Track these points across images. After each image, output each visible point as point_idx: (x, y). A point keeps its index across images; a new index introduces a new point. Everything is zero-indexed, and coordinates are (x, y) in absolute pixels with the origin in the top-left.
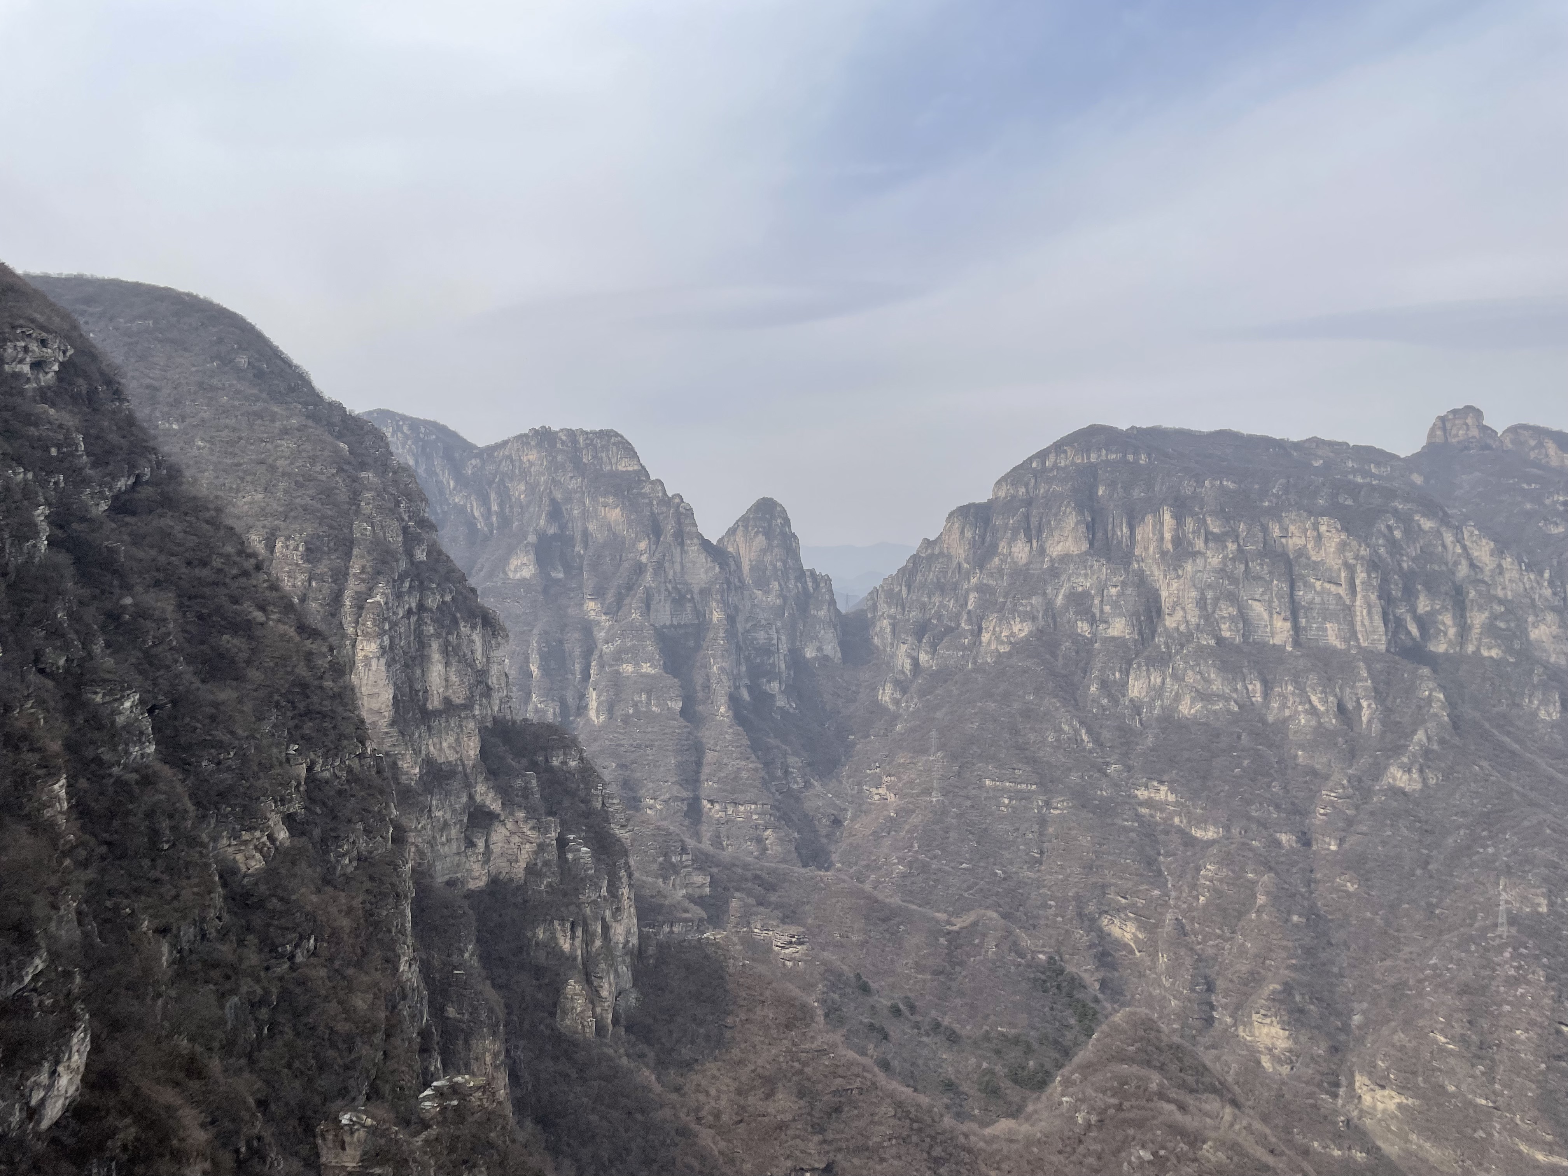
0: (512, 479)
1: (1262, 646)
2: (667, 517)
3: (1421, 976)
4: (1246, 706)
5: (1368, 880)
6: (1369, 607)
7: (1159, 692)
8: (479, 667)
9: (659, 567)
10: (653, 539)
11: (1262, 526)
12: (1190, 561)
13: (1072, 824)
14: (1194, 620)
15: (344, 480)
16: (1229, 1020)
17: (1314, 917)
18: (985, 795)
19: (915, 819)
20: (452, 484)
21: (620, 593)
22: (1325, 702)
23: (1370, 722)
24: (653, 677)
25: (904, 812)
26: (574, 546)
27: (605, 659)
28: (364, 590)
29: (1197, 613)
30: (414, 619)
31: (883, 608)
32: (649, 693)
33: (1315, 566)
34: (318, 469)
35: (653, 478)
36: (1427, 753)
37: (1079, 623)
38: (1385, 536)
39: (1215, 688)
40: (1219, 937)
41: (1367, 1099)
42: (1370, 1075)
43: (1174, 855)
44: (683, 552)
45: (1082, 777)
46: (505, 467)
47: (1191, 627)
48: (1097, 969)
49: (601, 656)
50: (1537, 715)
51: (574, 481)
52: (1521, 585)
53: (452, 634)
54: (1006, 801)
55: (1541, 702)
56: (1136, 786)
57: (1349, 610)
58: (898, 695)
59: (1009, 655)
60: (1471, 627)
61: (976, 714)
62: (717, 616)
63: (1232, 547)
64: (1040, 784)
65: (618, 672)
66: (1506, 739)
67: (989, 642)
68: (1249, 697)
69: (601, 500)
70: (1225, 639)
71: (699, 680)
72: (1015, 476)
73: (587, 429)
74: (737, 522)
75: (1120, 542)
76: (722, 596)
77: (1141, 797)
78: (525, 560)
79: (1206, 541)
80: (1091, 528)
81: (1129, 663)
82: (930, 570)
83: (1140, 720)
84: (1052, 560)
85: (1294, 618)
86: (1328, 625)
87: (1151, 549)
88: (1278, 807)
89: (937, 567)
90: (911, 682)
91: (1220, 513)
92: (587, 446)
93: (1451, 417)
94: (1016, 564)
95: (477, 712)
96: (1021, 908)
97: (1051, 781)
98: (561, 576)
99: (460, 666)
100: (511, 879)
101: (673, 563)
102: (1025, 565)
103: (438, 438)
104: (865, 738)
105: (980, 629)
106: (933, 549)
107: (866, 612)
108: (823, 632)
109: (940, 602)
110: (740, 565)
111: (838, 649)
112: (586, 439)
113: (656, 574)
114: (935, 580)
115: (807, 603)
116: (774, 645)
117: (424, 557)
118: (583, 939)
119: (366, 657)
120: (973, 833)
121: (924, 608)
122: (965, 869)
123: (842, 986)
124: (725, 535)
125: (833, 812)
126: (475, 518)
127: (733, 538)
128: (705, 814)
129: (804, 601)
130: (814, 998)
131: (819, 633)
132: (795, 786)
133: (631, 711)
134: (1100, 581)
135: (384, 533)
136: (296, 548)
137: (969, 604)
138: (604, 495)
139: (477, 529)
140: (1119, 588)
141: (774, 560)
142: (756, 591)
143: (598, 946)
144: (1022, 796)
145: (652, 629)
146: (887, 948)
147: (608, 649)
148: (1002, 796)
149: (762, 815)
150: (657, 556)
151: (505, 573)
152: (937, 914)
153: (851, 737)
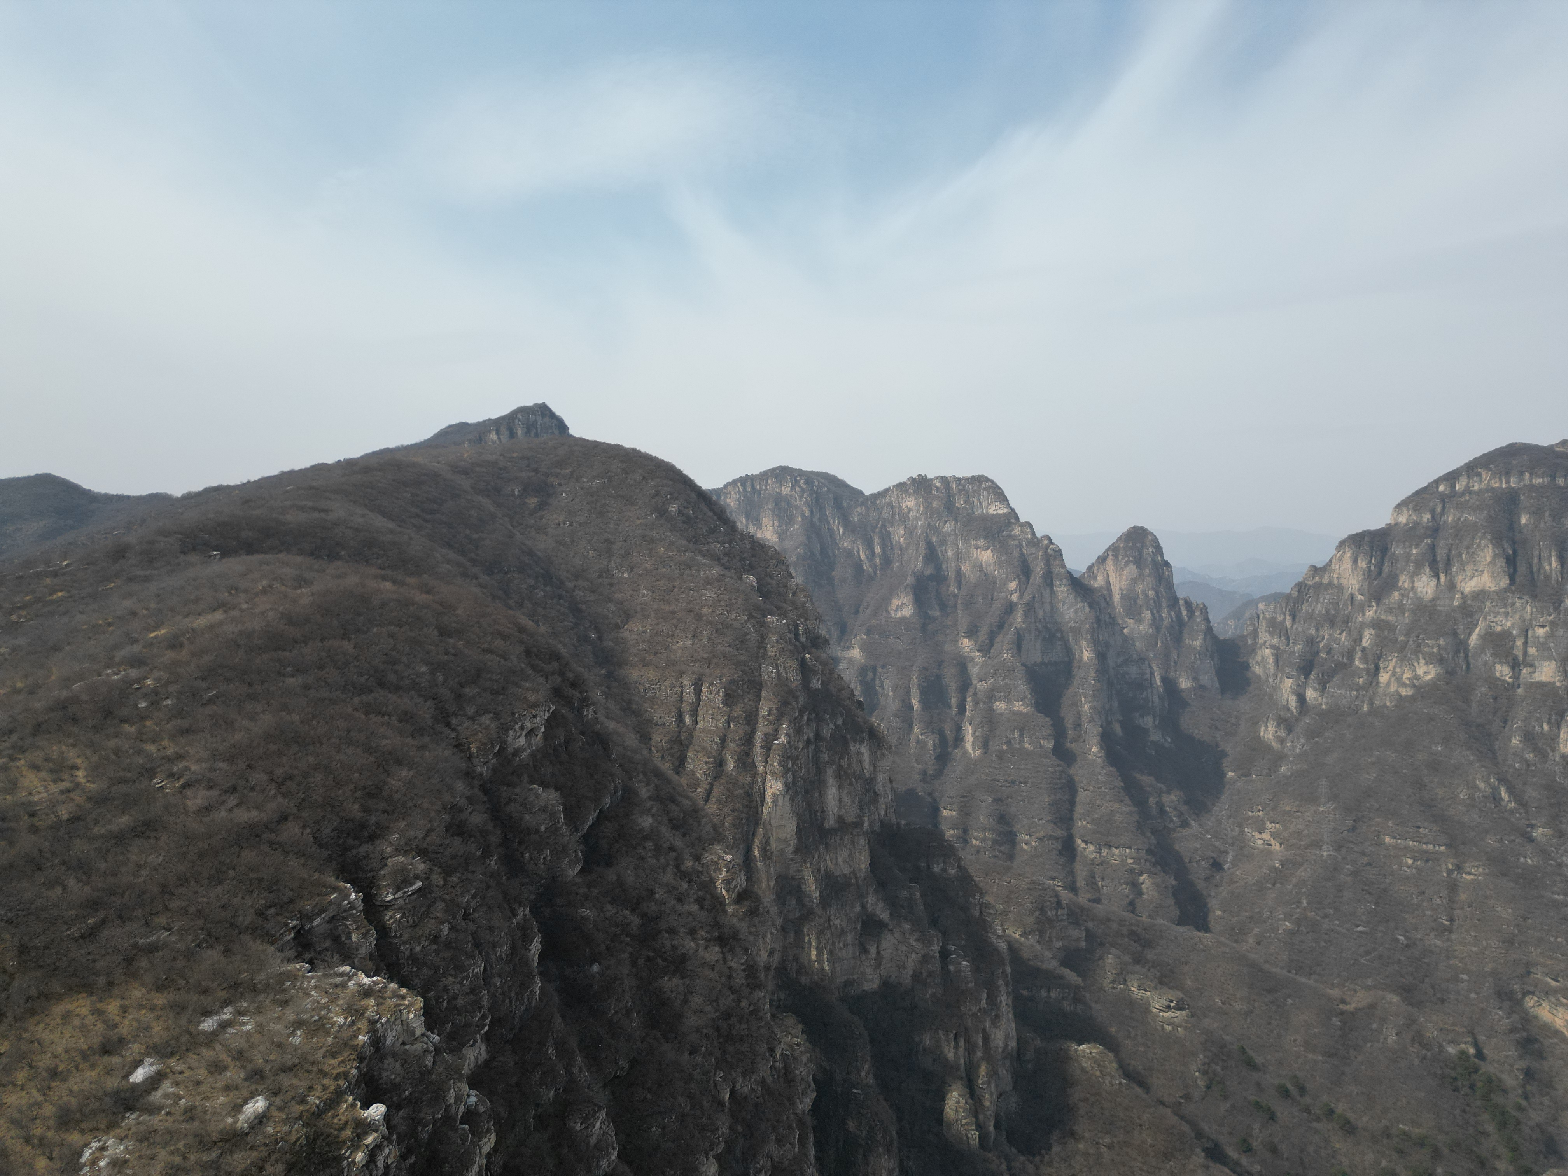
0: (892, 525)
2: (1037, 558)
8: (867, 775)
9: (1030, 609)
10: (1023, 579)
13: (1489, 892)
15: (754, 626)
18: (1384, 852)
19: (1303, 873)
20: (841, 530)
21: (992, 632)
24: (1025, 715)
25: (1289, 864)
26: (948, 586)
27: (979, 696)
28: (771, 731)
30: (812, 747)
31: (1264, 636)
32: (1022, 730)
34: (733, 616)
35: (1022, 519)
37: (1498, 667)
44: (1052, 592)
45: (1501, 841)
46: (885, 514)
48: (1521, 1057)
49: (975, 694)
51: (947, 525)
53: (843, 759)
54: (1410, 861)
58: (1282, 733)
59: (1412, 699)
61: (1373, 764)
62: (1087, 655)
64: (1449, 846)
65: (991, 710)
67: (1388, 684)
69: (973, 542)
71: (1069, 723)
72: (1418, 500)
73: (960, 475)
74: (1107, 550)
75: (1548, 578)
76: (1092, 636)
78: (905, 601)
80: (1511, 562)
81: (1561, 715)
82: (1317, 601)
84: (1464, 597)
89: (1326, 597)
90: (1297, 720)
92: (960, 491)
94: (1420, 599)
95: (866, 824)
96: (1427, 980)
97: (1463, 844)
98: (938, 614)
99: (851, 784)
100: (900, 983)
101: (1043, 603)
102: (1431, 601)
103: (829, 489)
104: (1246, 776)
105: (1377, 669)
106: (1321, 577)
107: (1246, 636)
108: (1199, 662)
109: (1330, 635)
110: (1111, 596)
111: (1216, 679)
112: (959, 485)
113: (1026, 614)
114: (1324, 611)
115: (1181, 632)
116: (1147, 680)
117: (818, 685)
118: (965, 1049)
119: (774, 794)
120: (1370, 894)
121: (1311, 642)
122: (1361, 932)
123: (1225, 1058)
124: (1093, 564)
125: (1213, 854)
126: (861, 560)
127: (1102, 567)
128: (1079, 853)
129: (1178, 630)
130: (1194, 1067)
131: (1194, 663)
132: (1171, 825)
133: (1005, 747)
134: (1524, 621)
135: (787, 674)
136: (718, 694)
137: (1364, 641)
138: (976, 539)
139: (863, 570)
140: (1547, 628)
141: (1146, 589)
142: (1127, 620)
143: (979, 1054)
144: (1428, 857)
145: (1023, 668)
146: (1273, 1022)
147: (982, 686)
148: (1405, 856)
149: (1137, 860)
150: (1027, 597)
151: (888, 612)
152: (1328, 991)
153: (1231, 774)
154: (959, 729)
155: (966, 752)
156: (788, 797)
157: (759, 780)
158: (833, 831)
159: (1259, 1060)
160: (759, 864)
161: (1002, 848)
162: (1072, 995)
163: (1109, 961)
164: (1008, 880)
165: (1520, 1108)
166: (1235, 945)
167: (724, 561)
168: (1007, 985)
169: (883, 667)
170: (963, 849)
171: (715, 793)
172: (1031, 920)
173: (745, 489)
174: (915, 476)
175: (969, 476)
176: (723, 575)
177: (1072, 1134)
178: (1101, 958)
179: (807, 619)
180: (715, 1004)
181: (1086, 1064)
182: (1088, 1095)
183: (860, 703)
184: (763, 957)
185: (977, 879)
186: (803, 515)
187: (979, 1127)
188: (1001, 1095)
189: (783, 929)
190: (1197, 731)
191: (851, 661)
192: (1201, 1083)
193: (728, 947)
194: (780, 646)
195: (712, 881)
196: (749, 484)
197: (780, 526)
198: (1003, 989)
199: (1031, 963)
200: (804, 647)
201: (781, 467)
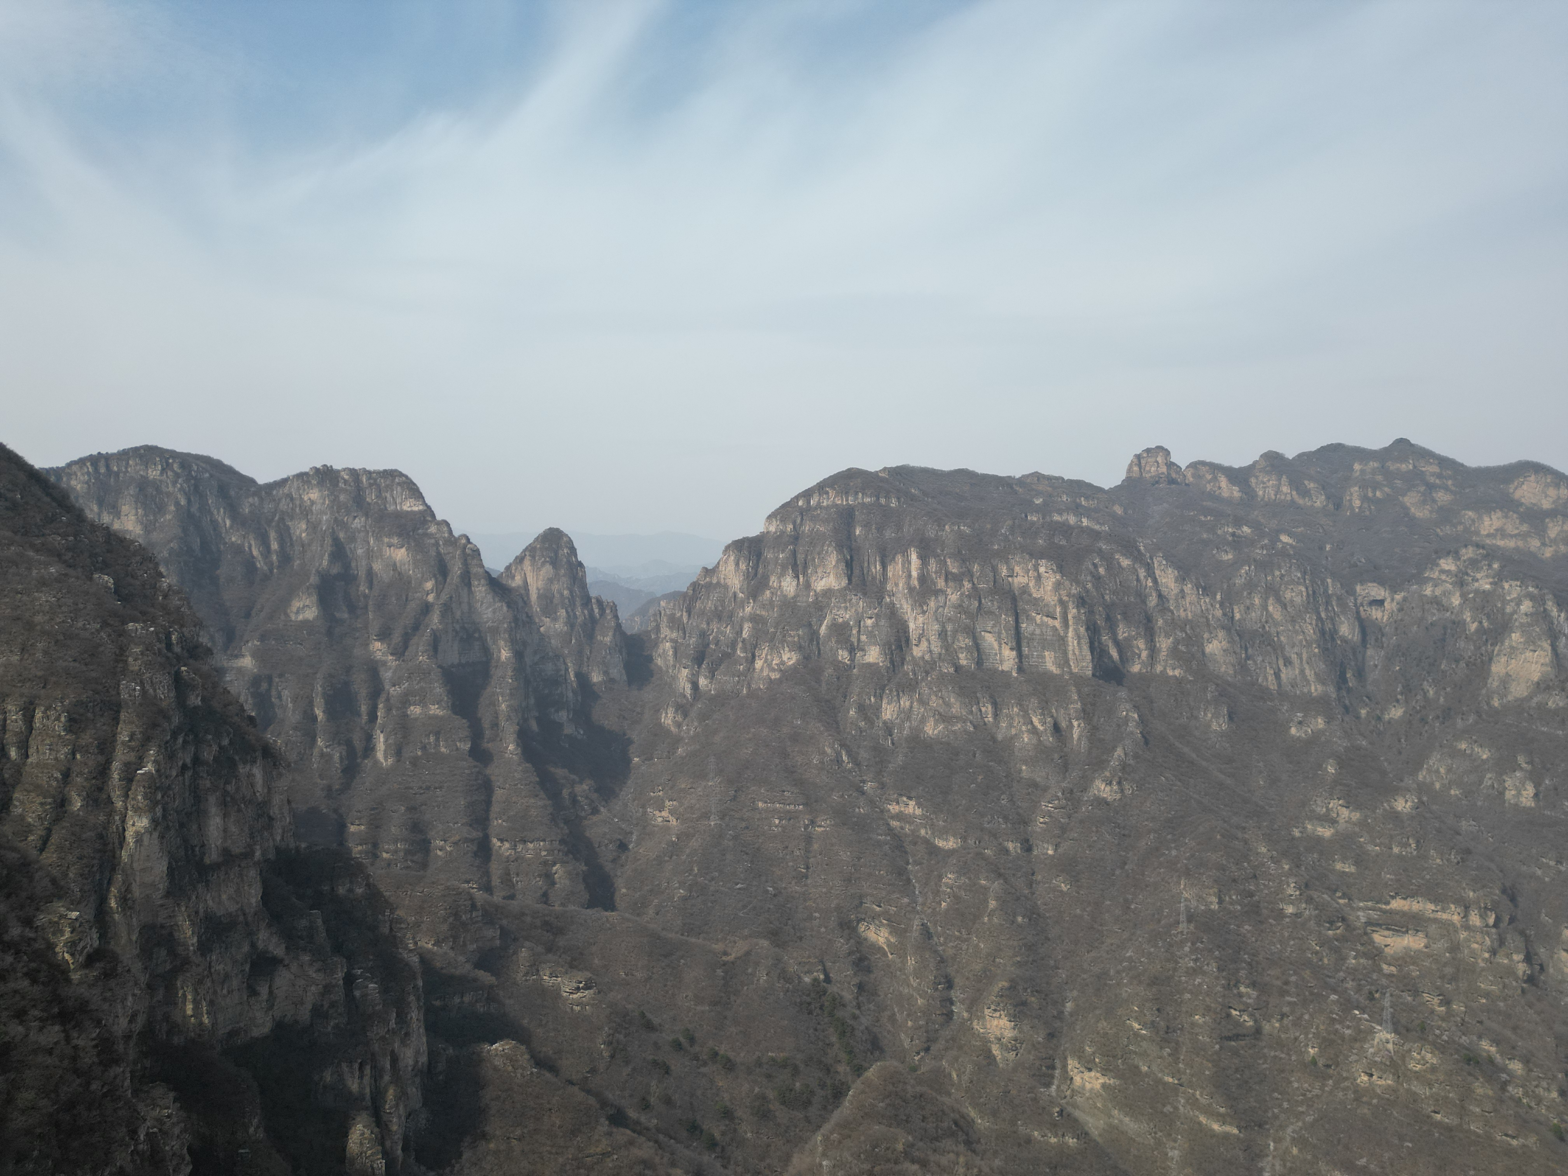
0: (292, 518)
1: (994, 673)
2: (454, 557)
3: (1119, 967)
4: (980, 727)
5: (1078, 881)
6: (1079, 638)
7: (907, 714)
8: (260, 799)
9: (447, 609)
10: (440, 578)
11: (993, 567)
12: (933, 598)
13: (834, 840)
14: (936, 650)
15: (109, 635)
16: (965, 1015)
17: (1034, 915)
18: (758, 816)
19: (695, 843)
20: (228, 523)
21: (406, 634)
22: (1044, 723)
23: (1079, 739)
24: (441, 718)
25: (684, 836)
26: (358, 586)
27: (392, 701)
28: (133, 759)
29: (939, 644)
30: (188, 774)
31: (665, 631)
32: (437, 734)
33: (1036, 602)
34: (80, 624)
35: (439, 517)
36: (1124, 767)
37: (840, 652)
38: (1091, 573)
39: (954, 710)
40: (958, 938)
41: (1077, 1080)
42: (1080, 1058)
43: (920, 864)
44: (470, 592)
45: (842, 796)
46: (283, 506)
47: (934, 656)
48: (855, 974)
49: (388, 699)
50: (1210, 726)
51: (357, 520)
52: (1199, 607)
53: (230, 783)
54: (777, 821)
55: (1213, 715)
56: (889, 801)
57: (1063, 640)
58: (679, 718)
59: (780, 681)
60: (1159, 650)
61: (750, 740)
62: (505, 654)
63: (967, 585)
64: (805, 804)
65: (405, 716)
66: (1186, 750)
67: (762, 669)
68: (982, 718)
69: (386, 540)
70: (962, 667)
71: (486, 724)
72: (784, 512)
74: (525, 551)
75: (874, 578)
76: (510, 635)
77: (893, 811)
78: (308, 602)
79: (946, 581)
80: (849, 565)
81: (883, 690)
82: (708, 598)
83: (892, 740)
84: (816, 594)
85: (1018, 648)
86: (1047, 653)
87: (901, 585)
88: (1006, 818)
89: (715, 596)
90: (692, 705)
91: (958, 555)
92: (371, 485)
93: (1145, 455)
94: (785, 596)
95: (258, 854)
96: (790, 922)
97: (816, 801)
98: (346, 616)
99: (239, 810)
100: (296, 1022)
101: (460, 603)
102: (793, 598)
103: (211, 476)
104: (650, 760)
105: (754, 656)
106: (711, 578)
107: (650, 631)
108: (608, 657)
109: (718, 628)
110: (528, 595)
111: (624, 672)
112: (370, 478)
113: (443, 615)
114: (713, 608)
115: (593, 629)
116: (561, 676)
117: (198, 702)
118: (371, 1077)
119: (137, 833)
120: (747, 854)
121: (703, 635)
122: (739, 889)
123: (627, 1026)
124: (511, 564)
125: (619, 837)
126: (253, 557)
127: (519, 567)
128: (494, 853)
129: (591, 627)
130: (601, 1041)
131: (605, 657)
132: (583, 814)
133: (419, 753)
134: (858, 614)
135: (155, 690)
136: (58, 719)
137: (744, 633)
138: (389, 536)
139: (256, 569)
140: (873, 619)
141: (561, 588)
142: (544, 618)
143: (387, 1078)
144: (790, 816)
145: (439, 670)
146: (669, 983)
147: (395, 691)
148: (773, 817)
149: (550, 852)
150: (444, 597)
151: (287, 615)
152: (714, 946)
153: (636, 759)
154: (369, 738)
155: (376, 762)
156: (156, 835)
157: (117, 818)
158: (215, 867)
159: (656, 1021)
160: (116, 916)
161: (415, 858)
162: (486, 995)
163: (523, 955)
164: (421, 890)
165: (855, 1017)
166: (638, 919)
167: (67, 558)
168: (418, 999)
169: (281, 676)
170: (372, 865)
171: (54, 839)
172: (445, 927)
173: (96, 470)
174: (318, 466)
175: (381, 469)
176: (66, 575)
177: (484, 1136)
178: (515, 953)
179: (182, 626)
180: (53, 1096)
181: (498, 1062)
182: (500, 1093)
183: (251, 719)
184: (121, 1025)
185: (387, 894)
186: (177, 504)
187: (386, 1154)
188: (410, 1115)
189: (149, 986)
190: (607, 722)
191: (240, 671)
192: (606, 1054)
193: (73, 1023)
194: (145, 658)
195: (51, 947)
196: (102, 464)
197: (146, 515)
198: (414, 1005)
199: (444, 971)
200: (178, 658)
201: (147, 446)
